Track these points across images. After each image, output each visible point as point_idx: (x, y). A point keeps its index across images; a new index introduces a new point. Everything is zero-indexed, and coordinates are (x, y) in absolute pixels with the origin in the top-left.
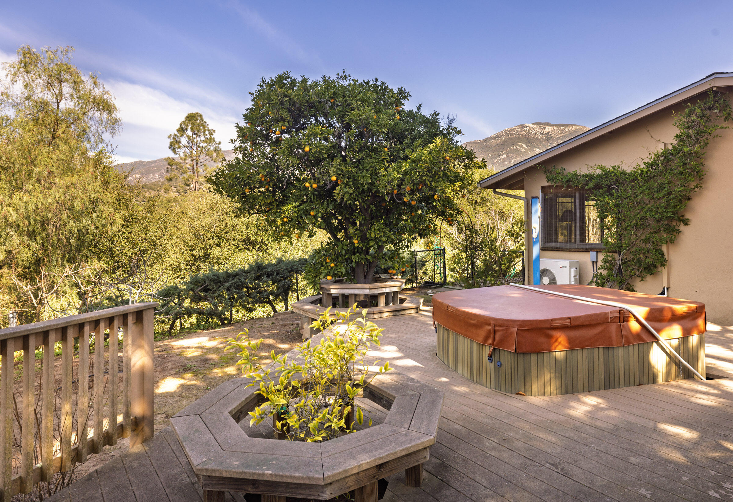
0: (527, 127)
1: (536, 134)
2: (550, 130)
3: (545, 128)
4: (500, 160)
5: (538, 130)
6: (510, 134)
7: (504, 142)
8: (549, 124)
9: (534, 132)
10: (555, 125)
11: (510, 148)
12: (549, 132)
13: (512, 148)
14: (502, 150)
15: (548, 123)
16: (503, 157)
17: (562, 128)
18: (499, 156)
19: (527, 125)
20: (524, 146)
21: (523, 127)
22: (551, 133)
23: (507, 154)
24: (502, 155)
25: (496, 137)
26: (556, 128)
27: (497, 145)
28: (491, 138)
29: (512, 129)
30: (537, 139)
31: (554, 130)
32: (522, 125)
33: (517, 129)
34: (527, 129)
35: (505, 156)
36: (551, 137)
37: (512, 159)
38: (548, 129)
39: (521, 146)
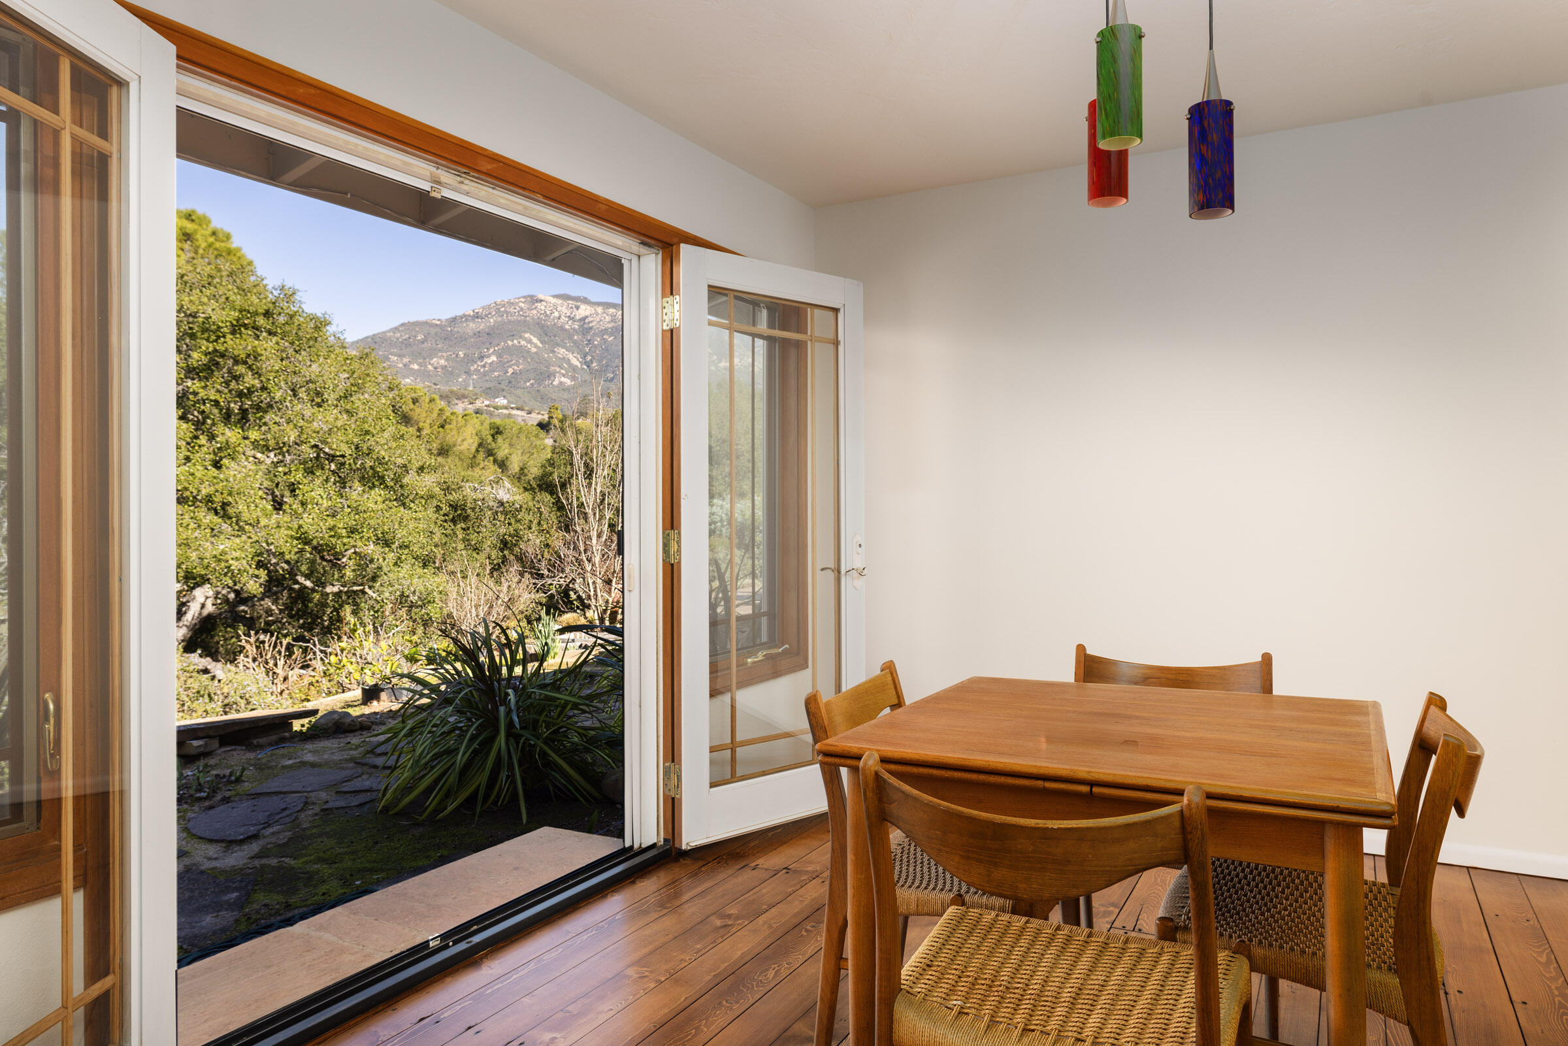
0: (541, 301)
1: (559, 318)
2: (588, 313)
3: (578, 308)
4: (484, 366)
5: (564, 310)
6: (507, 313)
7: (493, 328)
8: (585, 301)
9: (556, 314)
10: (599, 304)
11: (505, 342)
12: (587, 317)
13: (510, 343)
14: (487, 345)
15: (585, 298)
16: (490, 361)
18: (482, 358)
19: (541, 297)
20: (535, 340)
21: (533, 300)
22: (590, 319)
23: (499, 356)
24: (489, 356)
25: (477, 316)
26: (600, 310)
27: (478, 334)
28: (465, 318)
29: (510, 304)
30: (562, 328)
31: (597, 314)
32: (532, 297)
33: (522, 305)
34: (541, 306)
35: (494, 358)
36: (591, 328)
37: (510, 366)
38: (584, 310)
39: (530, 341)
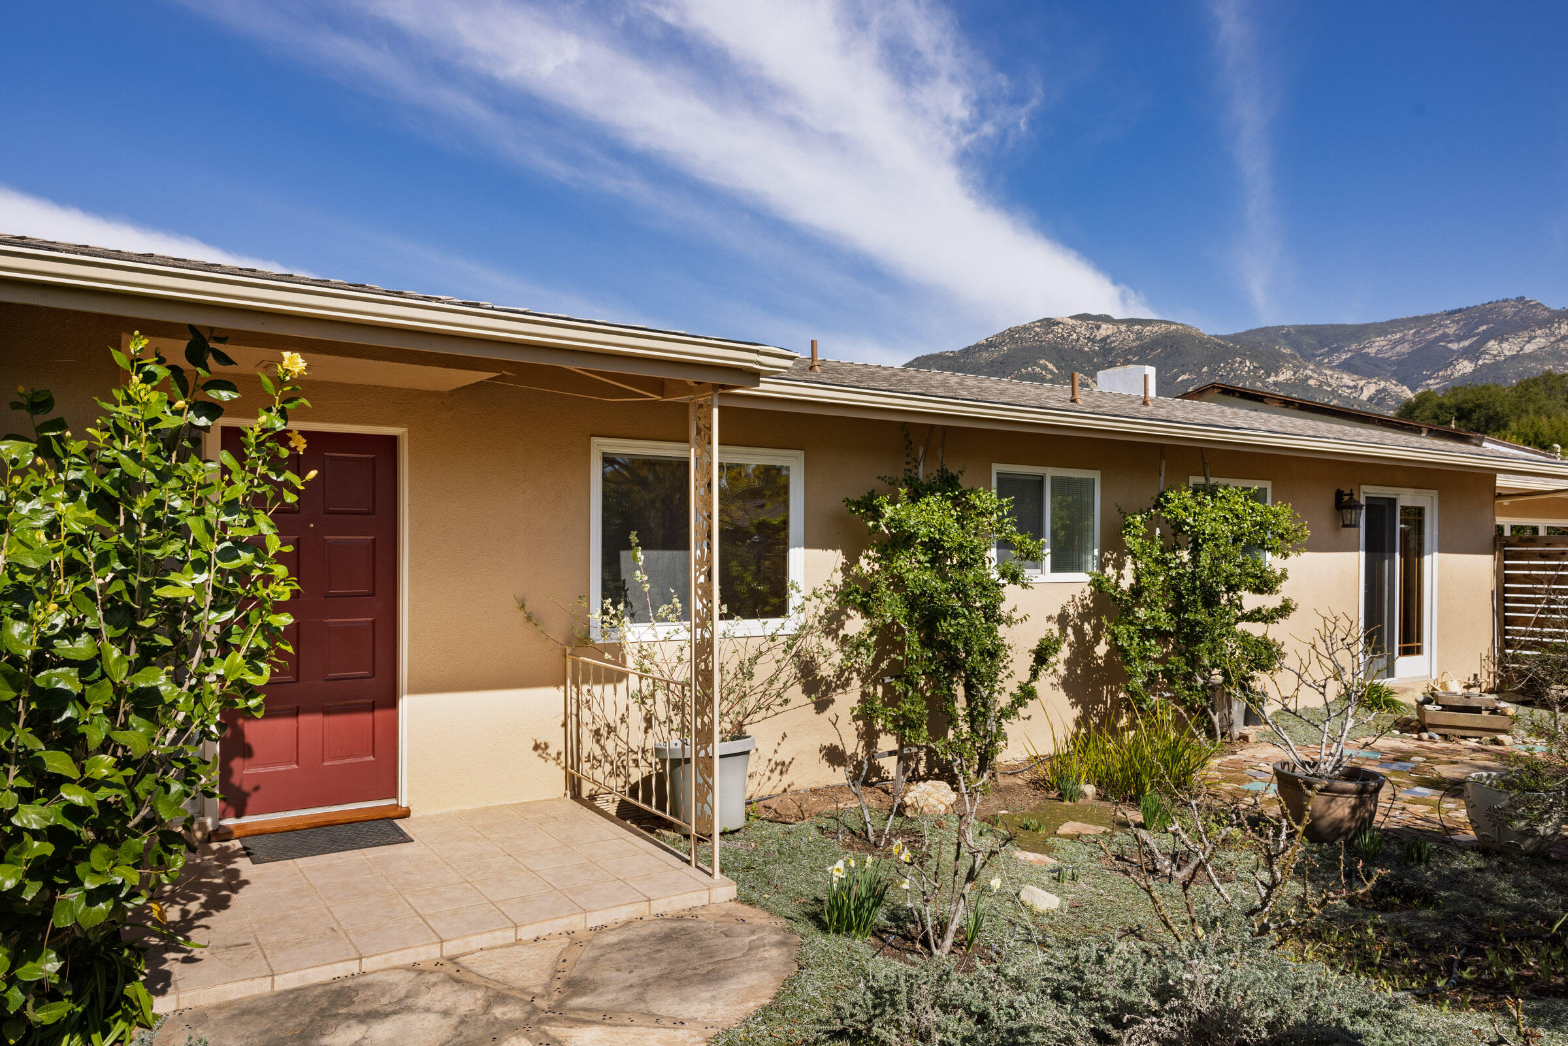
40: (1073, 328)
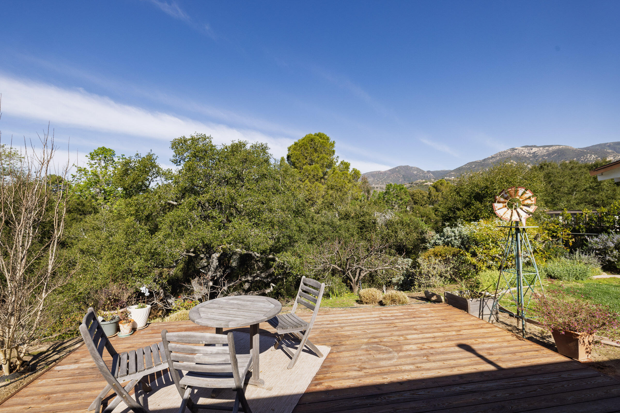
2: (536, 150)
3: (532, 149)
5: (526, 151)
6: (504, 155)
7: (498, 160)
8: (535, 146)
9: (523, 153)
10: (541, 147)
12: (536, 152)
17: (546, 148)
19: (516, 148)
20: (514, 162)
21: (513, 149)
25: (492, 157)
26: (541, 149)
27: (493, 163)
28: (489, 159)
29: (505, 152)
30: (525, 157)
31: (540, 150)
32: (513, 148)
33: (509, 152)
34: (516, 151)
36: (537, 155)
38: (534, 150)
40: (522, 150)
